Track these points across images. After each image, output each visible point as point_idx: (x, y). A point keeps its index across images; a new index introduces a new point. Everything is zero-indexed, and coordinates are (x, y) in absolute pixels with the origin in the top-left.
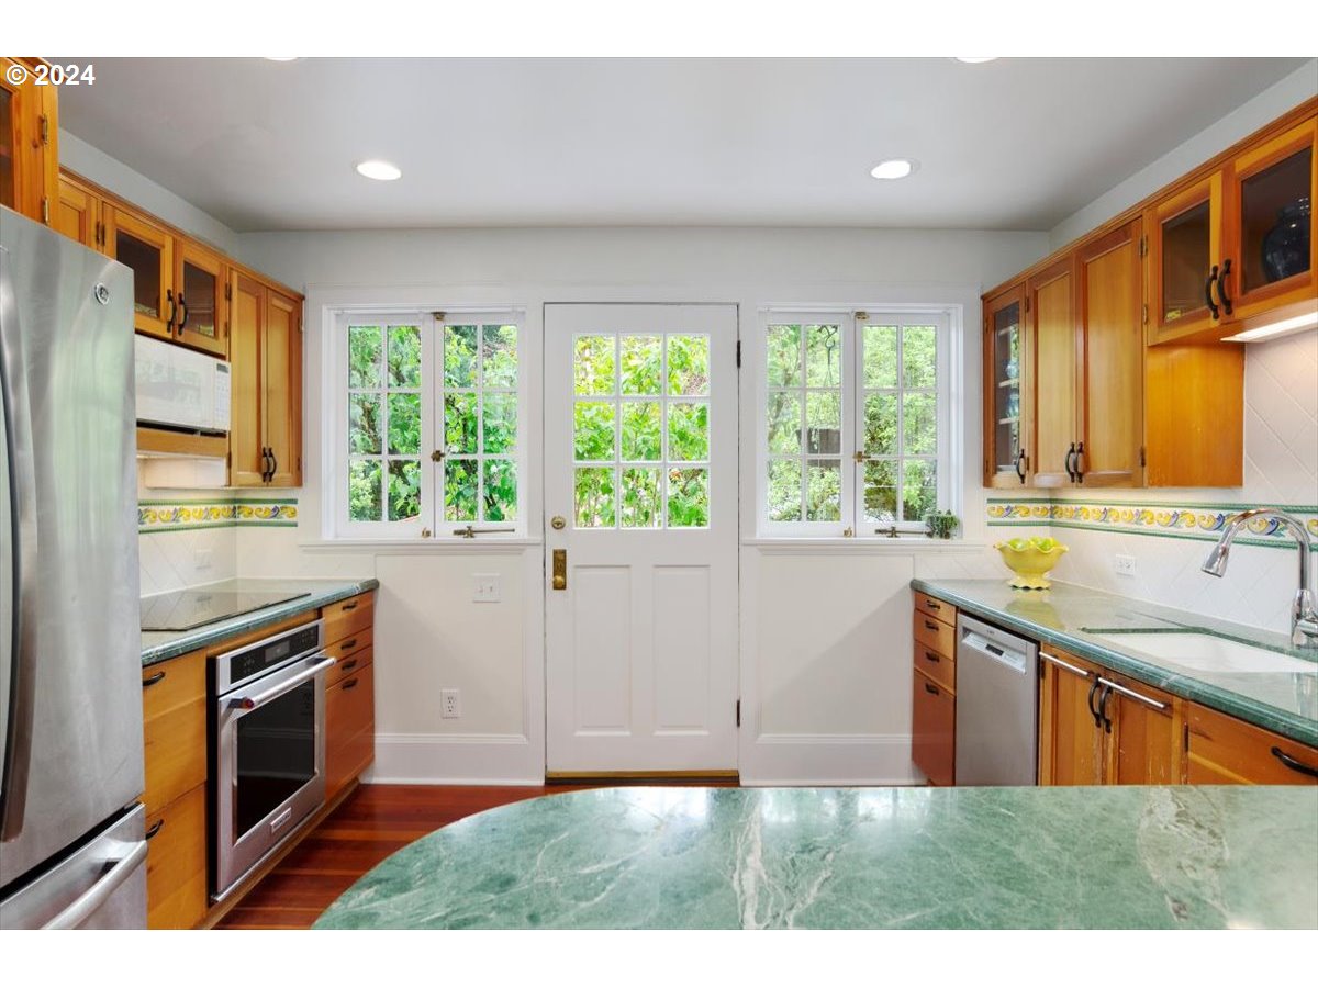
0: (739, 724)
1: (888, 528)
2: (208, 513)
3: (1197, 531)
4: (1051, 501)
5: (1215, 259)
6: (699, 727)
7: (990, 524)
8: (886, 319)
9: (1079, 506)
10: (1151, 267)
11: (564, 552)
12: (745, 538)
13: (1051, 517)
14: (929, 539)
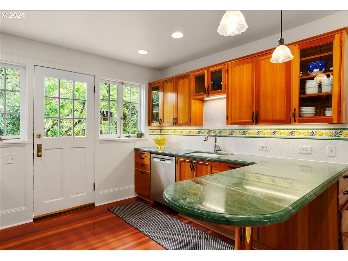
0: (94, 190)
1: (128, 136)
3: (194, 134)
4: (160, 129)
5: (206, 85)
6: (83, 193)
7: (150, 135)
8: (128, 85)
9: (168, 130)
10: (193, 84)
11: (41, 145)
12: (96, 139)
13: (160, 133)
14: (137, 138)
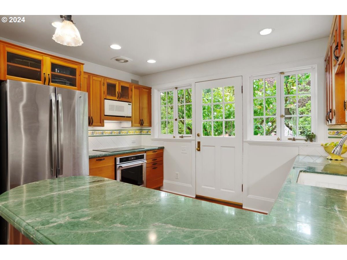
0: (242, 191)
2: (135, 132)
6: (232, 190)
7: (329, 137)
11: (200, 142)
12: (244, 140)
